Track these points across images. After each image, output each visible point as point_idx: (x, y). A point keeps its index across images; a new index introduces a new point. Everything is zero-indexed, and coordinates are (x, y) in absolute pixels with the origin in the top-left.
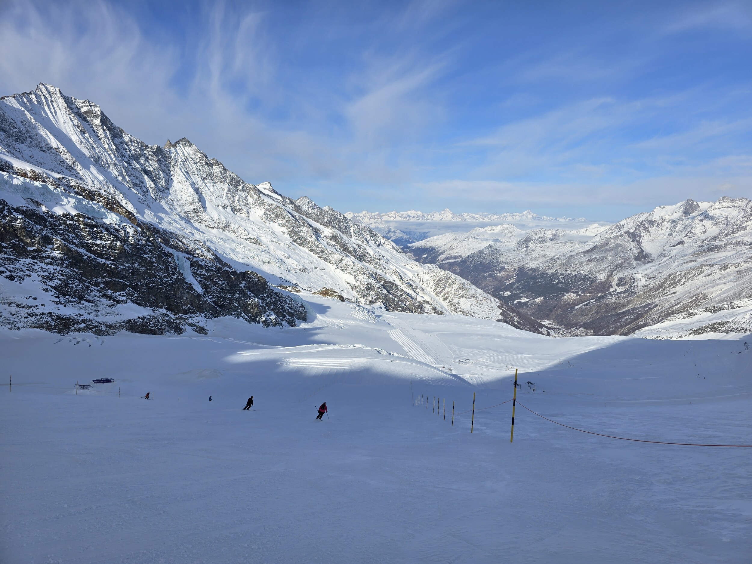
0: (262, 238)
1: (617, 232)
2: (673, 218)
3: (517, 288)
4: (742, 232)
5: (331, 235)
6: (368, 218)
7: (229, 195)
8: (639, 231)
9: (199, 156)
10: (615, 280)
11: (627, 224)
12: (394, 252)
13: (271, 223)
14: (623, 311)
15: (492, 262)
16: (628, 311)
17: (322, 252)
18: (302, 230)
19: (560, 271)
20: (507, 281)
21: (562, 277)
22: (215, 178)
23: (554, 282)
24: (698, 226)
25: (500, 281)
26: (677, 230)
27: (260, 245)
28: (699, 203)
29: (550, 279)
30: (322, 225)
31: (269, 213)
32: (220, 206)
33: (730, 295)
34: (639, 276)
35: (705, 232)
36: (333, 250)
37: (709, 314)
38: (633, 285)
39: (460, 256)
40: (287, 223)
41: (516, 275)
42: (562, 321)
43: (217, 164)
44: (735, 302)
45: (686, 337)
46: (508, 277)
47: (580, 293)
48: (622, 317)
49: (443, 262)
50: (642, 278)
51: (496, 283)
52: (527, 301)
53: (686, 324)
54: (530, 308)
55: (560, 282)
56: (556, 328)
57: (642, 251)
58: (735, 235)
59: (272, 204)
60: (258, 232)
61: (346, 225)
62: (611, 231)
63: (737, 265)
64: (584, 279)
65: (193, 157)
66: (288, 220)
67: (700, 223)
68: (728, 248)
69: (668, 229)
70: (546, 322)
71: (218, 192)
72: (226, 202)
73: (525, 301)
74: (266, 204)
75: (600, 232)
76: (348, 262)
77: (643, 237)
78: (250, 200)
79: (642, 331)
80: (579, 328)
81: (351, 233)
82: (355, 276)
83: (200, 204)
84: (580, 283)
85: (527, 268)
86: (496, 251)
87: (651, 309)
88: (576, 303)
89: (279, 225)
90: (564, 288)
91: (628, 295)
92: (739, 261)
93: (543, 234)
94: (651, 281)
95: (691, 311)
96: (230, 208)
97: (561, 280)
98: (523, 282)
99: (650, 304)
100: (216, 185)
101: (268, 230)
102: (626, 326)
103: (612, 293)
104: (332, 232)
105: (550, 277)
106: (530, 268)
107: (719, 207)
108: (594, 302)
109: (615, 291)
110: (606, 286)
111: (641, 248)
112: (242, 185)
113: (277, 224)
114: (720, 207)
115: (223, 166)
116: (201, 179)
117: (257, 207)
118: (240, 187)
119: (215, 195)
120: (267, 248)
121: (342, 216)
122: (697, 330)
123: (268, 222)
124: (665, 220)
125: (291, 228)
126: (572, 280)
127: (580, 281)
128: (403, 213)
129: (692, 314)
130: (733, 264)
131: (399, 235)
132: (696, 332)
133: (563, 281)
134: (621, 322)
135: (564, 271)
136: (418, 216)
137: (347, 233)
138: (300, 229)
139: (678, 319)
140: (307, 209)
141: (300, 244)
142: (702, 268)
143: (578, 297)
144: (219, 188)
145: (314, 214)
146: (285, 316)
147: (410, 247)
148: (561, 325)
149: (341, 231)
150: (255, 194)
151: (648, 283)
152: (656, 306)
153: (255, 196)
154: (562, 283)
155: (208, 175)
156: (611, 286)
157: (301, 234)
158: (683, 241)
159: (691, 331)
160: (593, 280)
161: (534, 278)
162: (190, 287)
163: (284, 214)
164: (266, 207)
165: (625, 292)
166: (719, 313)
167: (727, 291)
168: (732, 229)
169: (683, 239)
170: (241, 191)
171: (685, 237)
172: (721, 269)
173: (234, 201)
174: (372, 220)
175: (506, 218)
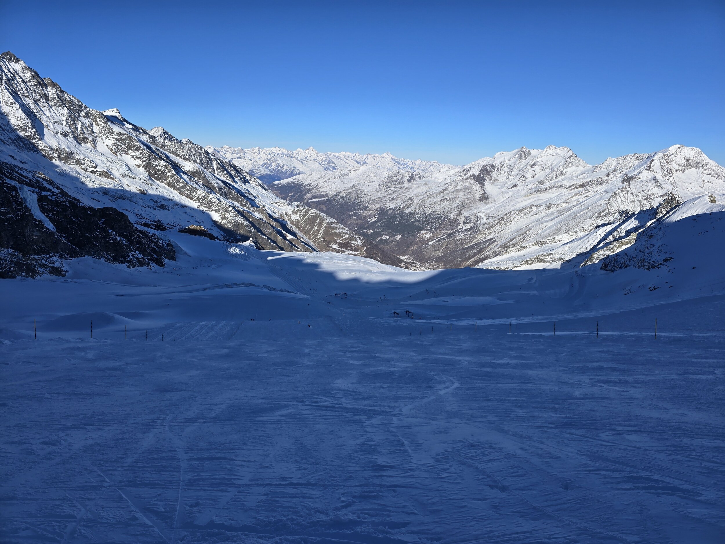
0: (112, 172)
1: (465, 175)
2: (509, 163)
3: (379, 227)
4: (563, 177)
5: (192, 170)
6: (230, 153)
7: (69, 121)
8: (483, 174)
9: (28, 74)
10: (461, 219)
11: (473, 168)
12: (261, 189)
13: (122, 154)
14: (468, 246)
15: (357, 201)
16: (472, 246)
17: (183, 187)
18: (159, 164)
19: (417, 211)
20: (370, 220)
21: (418, 215)
22: (51, 101)
23: (411, 221)
24: (529, 171)
25: (364, 219)
26: (512, 174)
27: (111, 178)
28: (531, 151)
29: (408, 218)
30: (182, 158)
31: (120, 144)
32: (59, 134)
33: (552, 231)
34: (482, 216)
35: (534, 176)
36: (196, 186)
37: (537, 247)
38: (477, 223)
39: (326, 195)
40: (141, 155)
41: (379, 214)
42: (418, 256)
43: (53, 85)
44: (556, 237)
45: (519, 267)
46: (371, 216)
47: (433, 230)
48: (467, 252)
49: (311, 200)
50: (484, 217)
51: (360, 222)
52: (388, 238)
53: (519, 257)
54: (390, 244)
55: (416, 221)
56: (412, 263)
57: (485, 193)
58: (557, 180)
59: (123, 134)
60: (108, 164)
61: (208, 159)
62: (460, 174)
63: (558, 205)
64: (437, 217)
65: (22, 74)
66: (142, 152)
67: (531, 168)
68: (552, 191)
69: (506, 173)
70: (404, 258)
71: (56, 117)
72: (67, 129)
73: (385, 238)
74: (115, 133)
75: (450, 174)
76: (213, 199)
77: (486, 179)
78: (96, 128)
79: (484, 263)
80: (432, 262)
81: (214, 168)
82: (221, 213)
83: (34, 130)
84: (433, 221)
85: (388, 208)
86: (359, 191)
87: (490, 244)
88: (429, 239)
89: (133, 157)
90: (419, 226)
91: (473, 232)
92: (560, 202)
93: (401, 176)
94: (491, 219)
95: (523, 246)
96: (72, 136)
97: (417, 219)
98: (384, 220)
99: (490, 240)
100: (53, 109)
101: (119, 162)
102: (470, 259)
103: (460, 230)
104: (193, 167)
105: (408, 216)
106: (391, 207)
107: (546, 154)
108: (445, 238)
109: (462, 229)
110: (455, 222)
111: (484, 190)
112: (85, 111)
113: (129, 157)
114: (548, 155)
115: (60, 87)
116: (34, 101)
117: (105, 136)
118: (83, 113)
119: (52, 120)
120: (120, 183)
121: (203, 150)
122: (528, 261)
123: (118, 153)
124: (503, 165)
125: (147, 161)
126: (426, 219)
127: (433, 219)
128: (267, 149)
129: (524, 248)
130: (555, 204)
131: (264, 172)
132: (527, 263)
133: (419, 220)
134: (466, 256)
135: (420, 210)
136: (282, 153)
137: (208, 168)
138: (157, 163)
139: (513, 253)
140: (163, 141)
141: (157, 179)
142: (531, 208)
143: (432, 234)
144: (56, 112)
145: (172, 146)
146: (152, 256)
147: (275, 185)
148: (416, 260)
149: (203, 166)
150: (101, 121)
151: (488, 221)
152: (495, 241)
153: (101, 123)
154: (418, 221)
155: (42, 97)
156: (459, 224)
157: (158, 168)
158: (517, 184)
159: (523, 263)
160: (444, 219)
161: (394, 217)
162: (40, 224)
163: (138, 146)
164: (116, 137)
165: (471, 229)
166: (544, 246)
167: (550, 227)
168: (555, 175)
169: (518, 182)
170: (84, 117)
171: (519, 180)
172: (546, 209)
173: (77, 129)
174: (235, 156)
175: (368, 159)
